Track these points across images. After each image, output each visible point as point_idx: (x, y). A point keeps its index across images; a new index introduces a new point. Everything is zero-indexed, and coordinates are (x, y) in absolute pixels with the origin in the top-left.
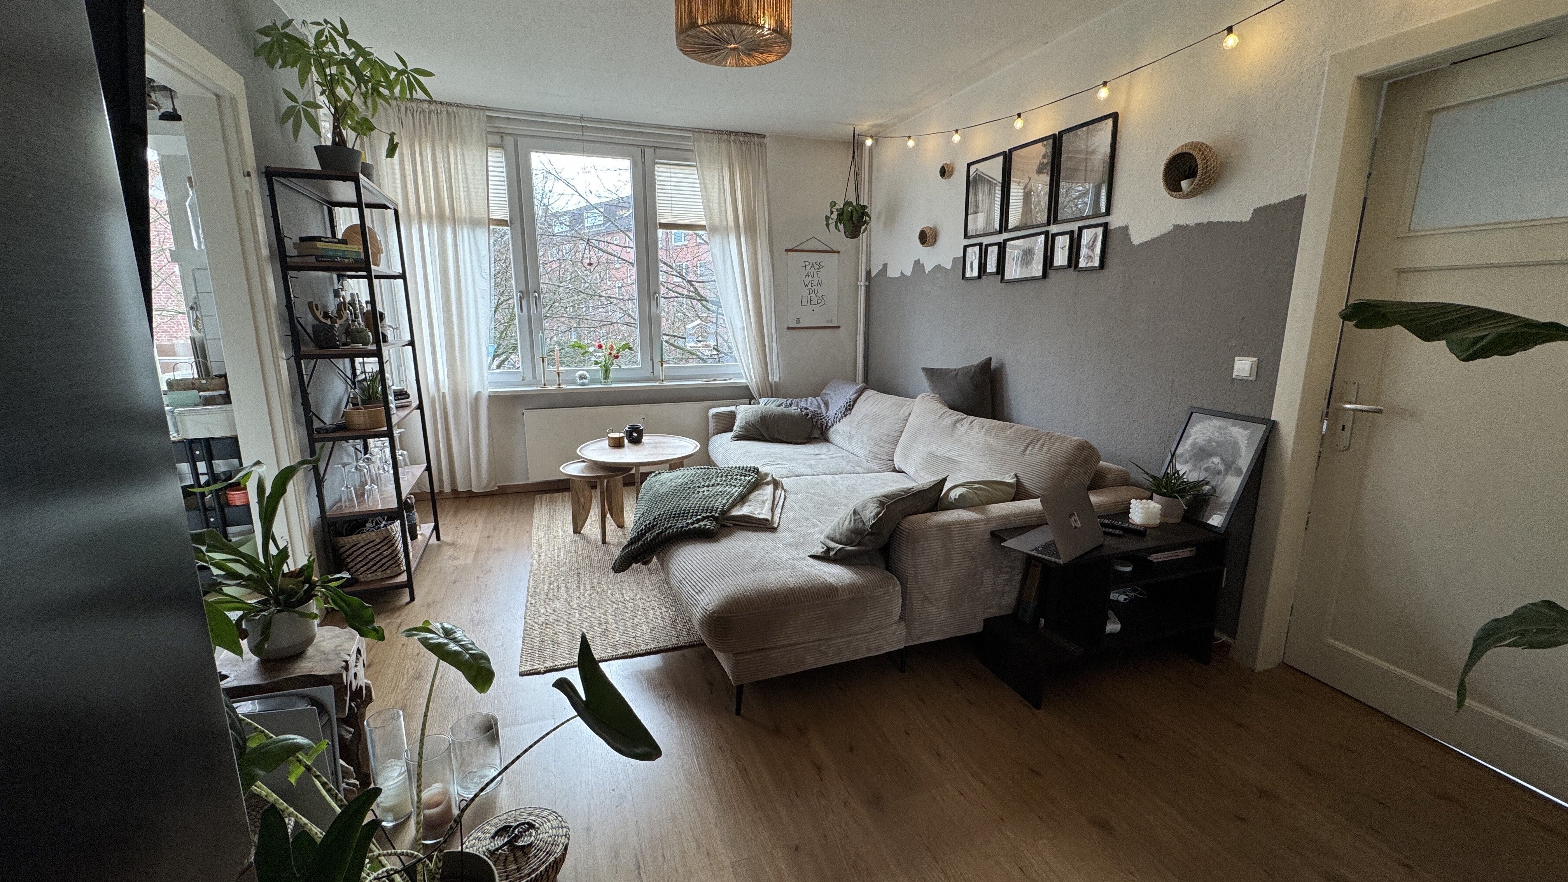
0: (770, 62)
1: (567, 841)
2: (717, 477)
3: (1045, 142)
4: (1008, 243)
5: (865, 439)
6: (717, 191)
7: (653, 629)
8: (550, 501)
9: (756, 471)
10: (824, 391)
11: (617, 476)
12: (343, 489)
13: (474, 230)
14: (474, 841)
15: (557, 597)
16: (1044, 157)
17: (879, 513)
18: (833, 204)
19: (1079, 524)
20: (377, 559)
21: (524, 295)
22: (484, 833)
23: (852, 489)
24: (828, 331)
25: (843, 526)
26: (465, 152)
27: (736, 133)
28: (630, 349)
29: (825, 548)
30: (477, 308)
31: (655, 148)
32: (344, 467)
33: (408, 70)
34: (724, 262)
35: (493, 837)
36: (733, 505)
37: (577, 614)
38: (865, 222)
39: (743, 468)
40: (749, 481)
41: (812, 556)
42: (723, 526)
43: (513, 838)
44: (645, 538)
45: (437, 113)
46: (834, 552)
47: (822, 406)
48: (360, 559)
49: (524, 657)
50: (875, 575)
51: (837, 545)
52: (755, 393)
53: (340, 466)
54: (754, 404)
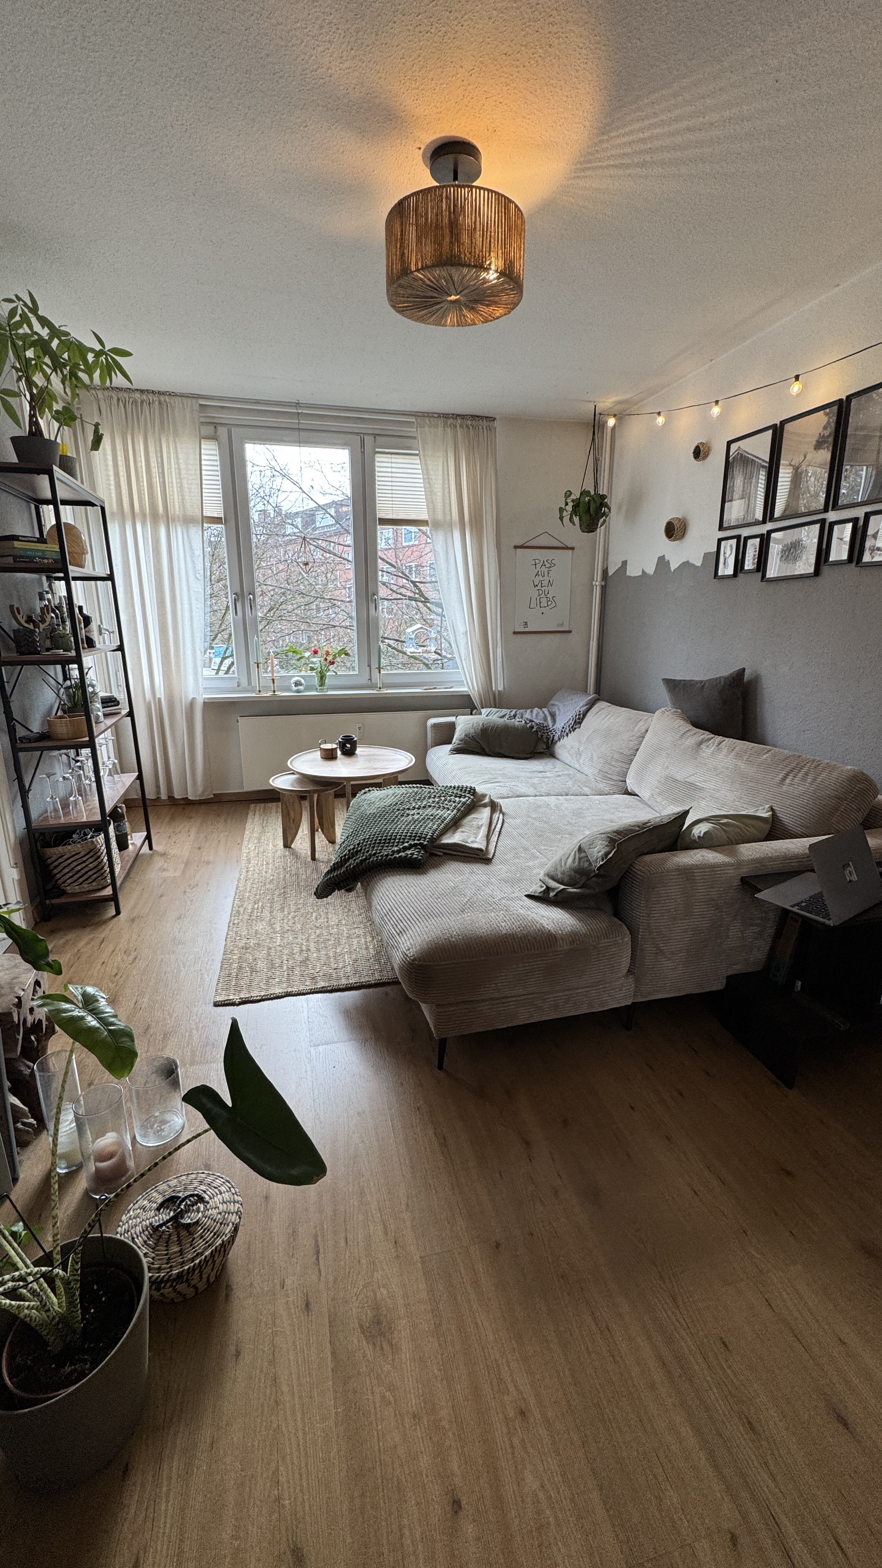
0: (498, 318)
1: (238, 1220)
2: (430, 797)
3: (828, 410)
4: (773, 535)
5: (595, 758)
6: (441, 482)
7: (356, 961)
8: (264, 811)
9: (472, 791)
10: (551, 702)
11: (327, 790)
12: (48, 799)
13: (187, 528)
14: (139, 1210)
15: (260, 919)
16: (825, 428)
17: (609, 853)
18: (568, 494)
19: (855, 878)
20: (83, 871)
21: (239, 597)
22: (150, 1201)
23: (578, 814)
24: (558, 636)
25: (565, 864)
26: (178, 445)
27: (463, 417)
28: (347, 654)
29: (545, 887)
30: (191, 611)
31: (375, 435)
32: (49, 777)
33: (106, 350)
34: (447, 560)
35: (158, 1209)
36: (444, 832)
37: (279, 938)
38: (604, 514)
39: (458, 787)
40: (464, 803)
41: (528, 896)
42: (432, 854)
43: (178, 1213)
44: (348, 864)
45: (149, 403)
46: (554, 893)
47: (549, 718)
48: (66, 870)
49: (220, 985)
50: (601, 922)
51: (558, 885)
52: (477, 703)
53: (44, 776)
54: (475, 714)
